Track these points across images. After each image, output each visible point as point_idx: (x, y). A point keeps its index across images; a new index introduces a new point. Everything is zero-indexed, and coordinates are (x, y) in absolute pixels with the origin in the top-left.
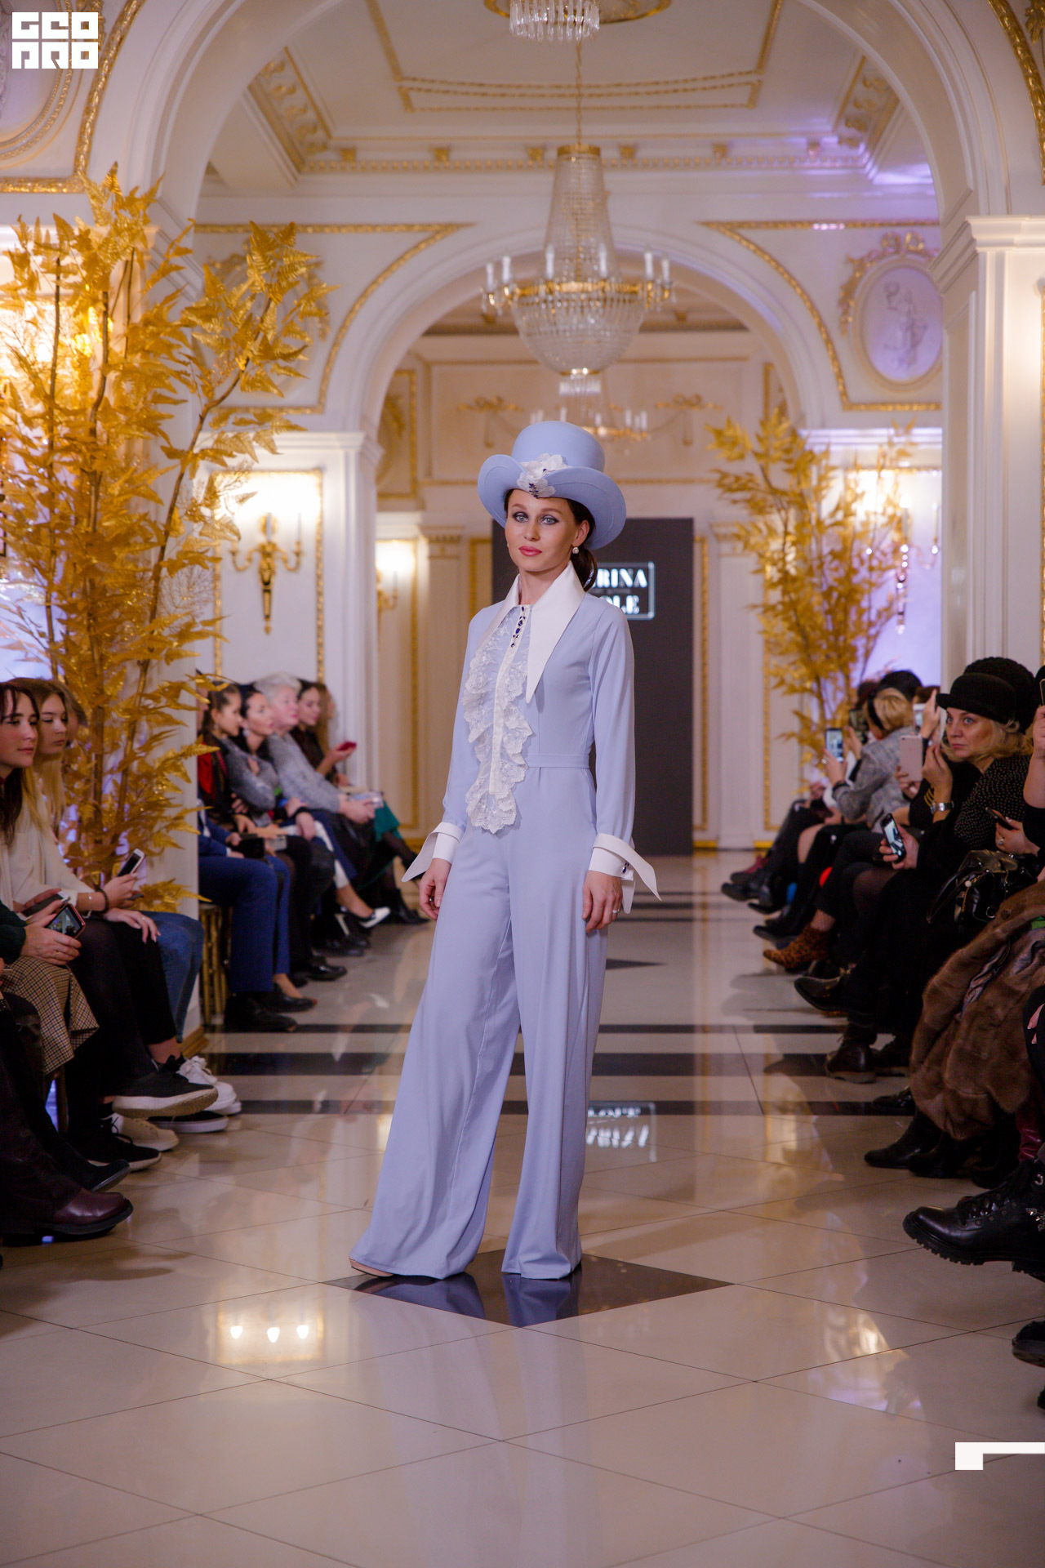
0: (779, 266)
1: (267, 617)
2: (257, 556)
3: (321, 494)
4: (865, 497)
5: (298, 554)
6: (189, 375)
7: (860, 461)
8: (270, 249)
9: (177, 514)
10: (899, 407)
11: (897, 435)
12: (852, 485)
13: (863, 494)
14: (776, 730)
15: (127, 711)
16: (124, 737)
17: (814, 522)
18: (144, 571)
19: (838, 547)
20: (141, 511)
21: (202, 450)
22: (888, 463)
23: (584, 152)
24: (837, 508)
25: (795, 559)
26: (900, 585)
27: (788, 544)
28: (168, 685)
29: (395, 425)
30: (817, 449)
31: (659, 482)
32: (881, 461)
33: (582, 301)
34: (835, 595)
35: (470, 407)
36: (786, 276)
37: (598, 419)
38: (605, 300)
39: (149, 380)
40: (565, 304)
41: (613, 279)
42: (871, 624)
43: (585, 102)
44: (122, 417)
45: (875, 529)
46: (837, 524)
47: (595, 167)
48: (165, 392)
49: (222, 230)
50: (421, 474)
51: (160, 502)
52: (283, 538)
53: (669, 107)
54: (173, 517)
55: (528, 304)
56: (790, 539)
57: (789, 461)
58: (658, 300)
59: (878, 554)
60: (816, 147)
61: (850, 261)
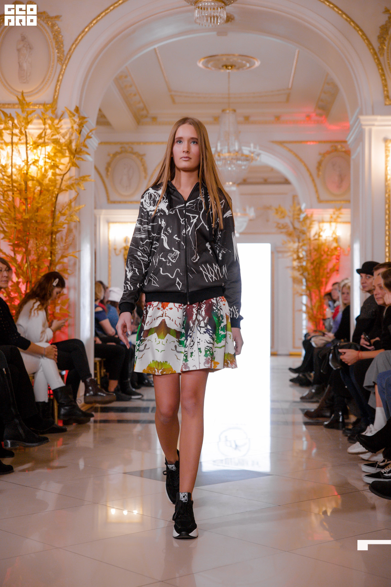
0: (297, 156)
2: (123, 251)
4: (325, 231)
7: (324, 220)
10: (337, 202)
11: (336, 211)
12: (321, 227)
17: (308, 239)
19: (316, 247)
22: (333, 220)
23: (230, 111)
24: (316, 234)
26: (337, 261)
30: (309, 215)
31: (258, 233)
32: (331, 220)
33: (230, 160)
34: (315, 263)
42: (328, 273)
43: (232, 100)
45: (329, 242)
46: (316, 240)
49: (112, 144)
53: (260, 103)
56: (300, 244)
59: (330, 250)
60: (309, 117)
61: (320, 154)
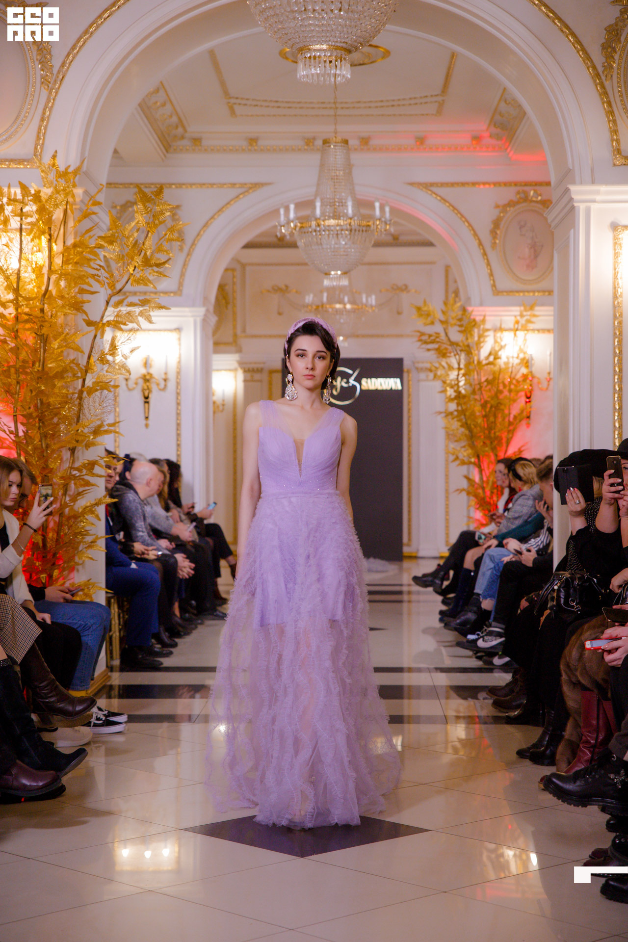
0: (455, 210)
1: (147, 418)
2: (141, 381)
3: (180, 344)
4: (507, 347)
5: (165, 380)
6: (100, 277)
7: (503, 326)
8: (149, 202)
9: (92, 360)
10: (526, 294)
11: (526, 310)
12: (499, 340)
13: (505, 345)
14: (452, 488)
15: (62, 478)
16: (60, 494)
17: (476, 362)
18: (73, 394)
19: (491, 378)
20: (72, 357)
21: (108, 321)
22: (520, 327)
23: (338, 143)
24: (490, 354)
25: (465, 384)
26: (528, 400)
27: (461, 376)
28: (87, 462)
29: (224, 301)
30: (478, 319)
31: (382, 336)
32: (516, 326)
33: (337, 231)
34: (489, 405)
35: (269, 291)
36: (459, 215)
37: (346, 299)
38: (351, 230)
39: (76, 279)
40: (327, 233)
41: (356, 218)
42: (510, 423)
43: (339, 112)
44: (60, 302)
45: (513, 366)
46: (489, 364)
47: (345, 151)
48: (85, 287)
49: (121, 186)
50: (239, 331)
51: (82, 352)
52: (157, 370)
53: (389, 115)
54: (90, 361)
55: (305, 233)
56: (462, 372)
57: (461, 326)
58: (383, 230)
59: (514, 382)
60: (477, 139)
61: (497, 206)
